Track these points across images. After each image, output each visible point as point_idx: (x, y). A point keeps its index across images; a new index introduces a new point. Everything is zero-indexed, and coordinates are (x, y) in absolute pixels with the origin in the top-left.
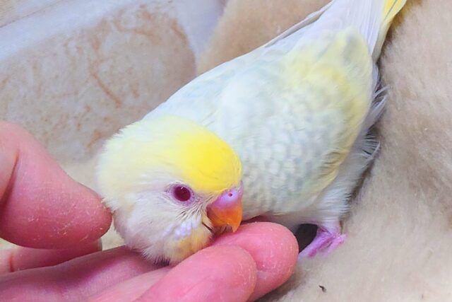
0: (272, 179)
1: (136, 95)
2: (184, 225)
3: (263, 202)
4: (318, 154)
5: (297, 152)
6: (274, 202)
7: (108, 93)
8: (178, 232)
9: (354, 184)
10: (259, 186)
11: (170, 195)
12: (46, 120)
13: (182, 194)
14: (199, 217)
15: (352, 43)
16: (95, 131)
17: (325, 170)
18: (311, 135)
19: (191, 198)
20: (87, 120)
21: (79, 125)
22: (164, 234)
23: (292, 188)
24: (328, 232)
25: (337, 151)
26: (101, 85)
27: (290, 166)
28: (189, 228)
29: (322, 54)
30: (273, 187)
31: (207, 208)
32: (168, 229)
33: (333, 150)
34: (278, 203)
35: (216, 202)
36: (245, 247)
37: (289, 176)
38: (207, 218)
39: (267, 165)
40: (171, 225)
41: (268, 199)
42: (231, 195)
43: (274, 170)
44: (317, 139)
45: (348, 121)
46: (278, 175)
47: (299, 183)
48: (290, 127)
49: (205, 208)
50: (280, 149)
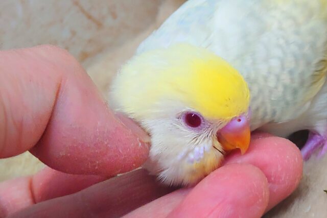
0: (271, 92)
1: (114, 16)
2: (197, 149)
3: (265, 114)
4: (308, 64)
5: (290, 64)
6: (274, 113)
7: (90, 17)
8: (192, 156)
10: (260, 100)
11: (182, 122)
13: (193, 120)
14: (210, 142)
16: (81, 52)
17: (315, 77)
19: (202, 125)
20: (74, 43)
22: (179, 157)
23: (289, 98)
24: (319, 135)
25: (325, 58)
27: (286, 78)
28: (202, 152)
30: (273, 99)
31: (217, 133)
32: (182, 154)
33: (321, 58)
34: (278, 113)
35: (225, 128)
36: (255, 164)
37: (285, 87)
38: (218, 143)
39: (266, 79)
40: (185, 150)
41: (269, 110)
42: (240, 120)
43: (272, 84)
44: (307, 50)
46: (276, 88)
47: (295, 92)
48: (282, 42)
49: (215, 133)
50: (275, 63)
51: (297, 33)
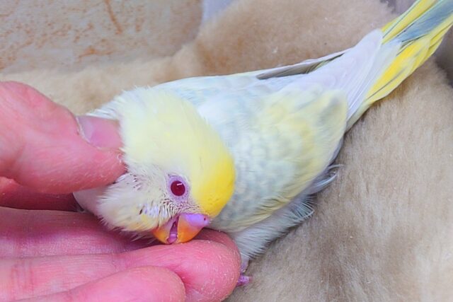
1: (138, 29)
7: (113, 19)
9: (277, 234)
12: (49, 25)
15: (335, 106)
16: (90, 46)
18: (259, 179)
19: (180, 197)
20: (86, 36)
21: (78, 38)
25: (278, 198)
26: (110, 12)
29: (302, 107)
33: (274, 197)
44: (263, 184)
45: (298, 176)
51: (262, 165)
